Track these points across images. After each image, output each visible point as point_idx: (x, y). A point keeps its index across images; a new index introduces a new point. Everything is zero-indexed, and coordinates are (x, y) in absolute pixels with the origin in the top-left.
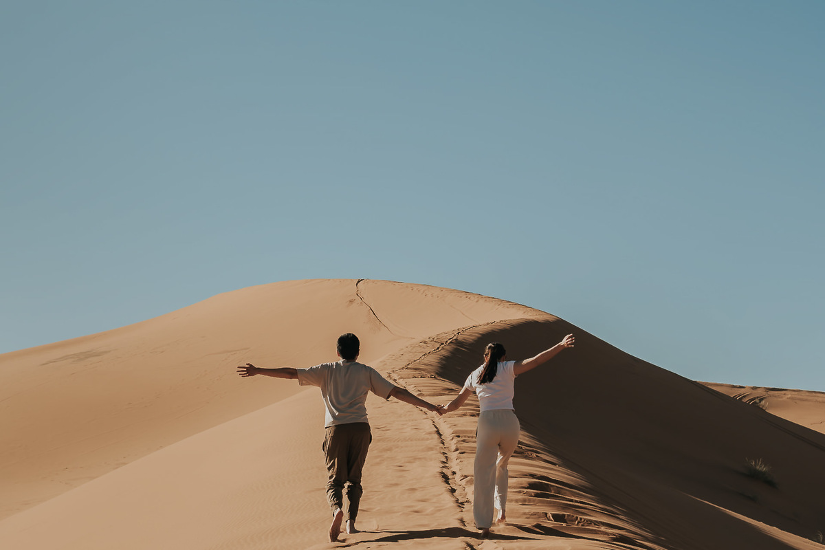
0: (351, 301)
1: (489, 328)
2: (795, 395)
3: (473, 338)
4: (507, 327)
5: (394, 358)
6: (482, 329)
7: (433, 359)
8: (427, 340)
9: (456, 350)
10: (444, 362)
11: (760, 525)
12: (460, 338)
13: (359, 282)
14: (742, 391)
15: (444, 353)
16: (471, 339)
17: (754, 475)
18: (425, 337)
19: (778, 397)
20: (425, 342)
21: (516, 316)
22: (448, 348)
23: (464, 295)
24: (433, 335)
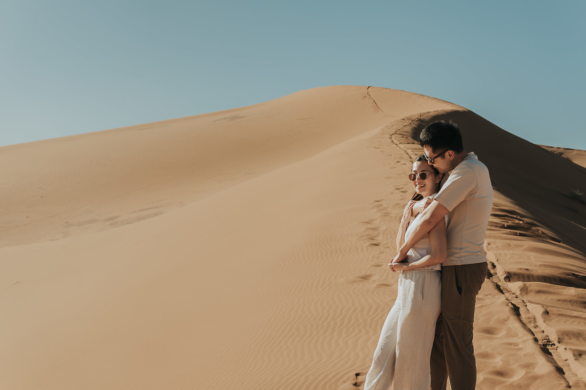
0: (365, 97)
1: (436, 113)
2: (578, 152)
3: (428, 118)
4: (445, 113)
5: (388, 127)
6: (433, 114)
7: (409, 129)
8: (405, 118)
9: (420, 124)
10: (414, 131)
11: (582, 227)
12: (422, 118)
13: (369, 87)
14: (552, 149)
15: (414, 126)
16: (427, 119)
17: (575, 198)
18: (403, 117)
19: (570, 153)
20: (404, 120)
21: (449, 108)
22: (416, 123)
23: (421, 96)
24: (408, 116)
